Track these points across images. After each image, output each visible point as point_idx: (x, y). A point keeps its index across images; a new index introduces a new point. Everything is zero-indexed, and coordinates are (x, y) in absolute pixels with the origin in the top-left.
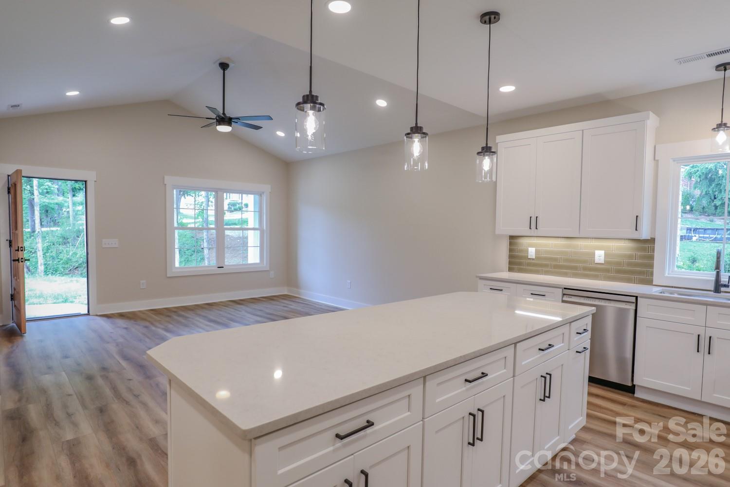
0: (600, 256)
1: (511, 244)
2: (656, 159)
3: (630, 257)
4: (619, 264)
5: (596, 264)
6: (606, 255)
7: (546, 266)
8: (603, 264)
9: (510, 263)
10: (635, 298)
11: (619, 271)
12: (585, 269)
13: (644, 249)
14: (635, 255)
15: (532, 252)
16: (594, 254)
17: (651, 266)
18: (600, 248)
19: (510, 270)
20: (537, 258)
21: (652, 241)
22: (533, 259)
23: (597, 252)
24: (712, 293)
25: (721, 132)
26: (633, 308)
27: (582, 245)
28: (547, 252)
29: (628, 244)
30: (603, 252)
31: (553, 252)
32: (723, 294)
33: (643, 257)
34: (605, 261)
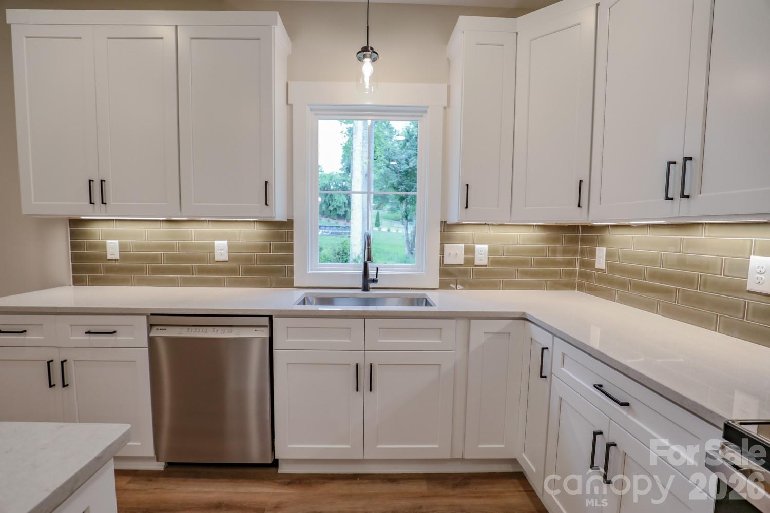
0: (221, 249)
1: (73, 235)
2: (289, 102)
3: (264, 248)
4: (248, 259)
5: (217, 261)
6: (230, 247)
7: (140, 270)
8: (227, 261)
9: (75, 269)
10: (268, 318)
11: (249, 271)
12: (201, 271)
13: (280, 237)
14: (269, 245)
15: (113, 249)
16: (213, 246)
17: (290, 260)
18: (221, 237)
19: (77, 281)
20: (123, 258)
21: (289, 223)
22: (115, 260)
23: (217, 242)
24: (360, 292)
25: (367, 61)
26: (267, 335)
27: (194, 234)
28: (140, 247)
29: (259, 230)
30: (225, 242)
31: (149, 247)
32: (372, 292)
33: (280, 248)
34: (229, 256)
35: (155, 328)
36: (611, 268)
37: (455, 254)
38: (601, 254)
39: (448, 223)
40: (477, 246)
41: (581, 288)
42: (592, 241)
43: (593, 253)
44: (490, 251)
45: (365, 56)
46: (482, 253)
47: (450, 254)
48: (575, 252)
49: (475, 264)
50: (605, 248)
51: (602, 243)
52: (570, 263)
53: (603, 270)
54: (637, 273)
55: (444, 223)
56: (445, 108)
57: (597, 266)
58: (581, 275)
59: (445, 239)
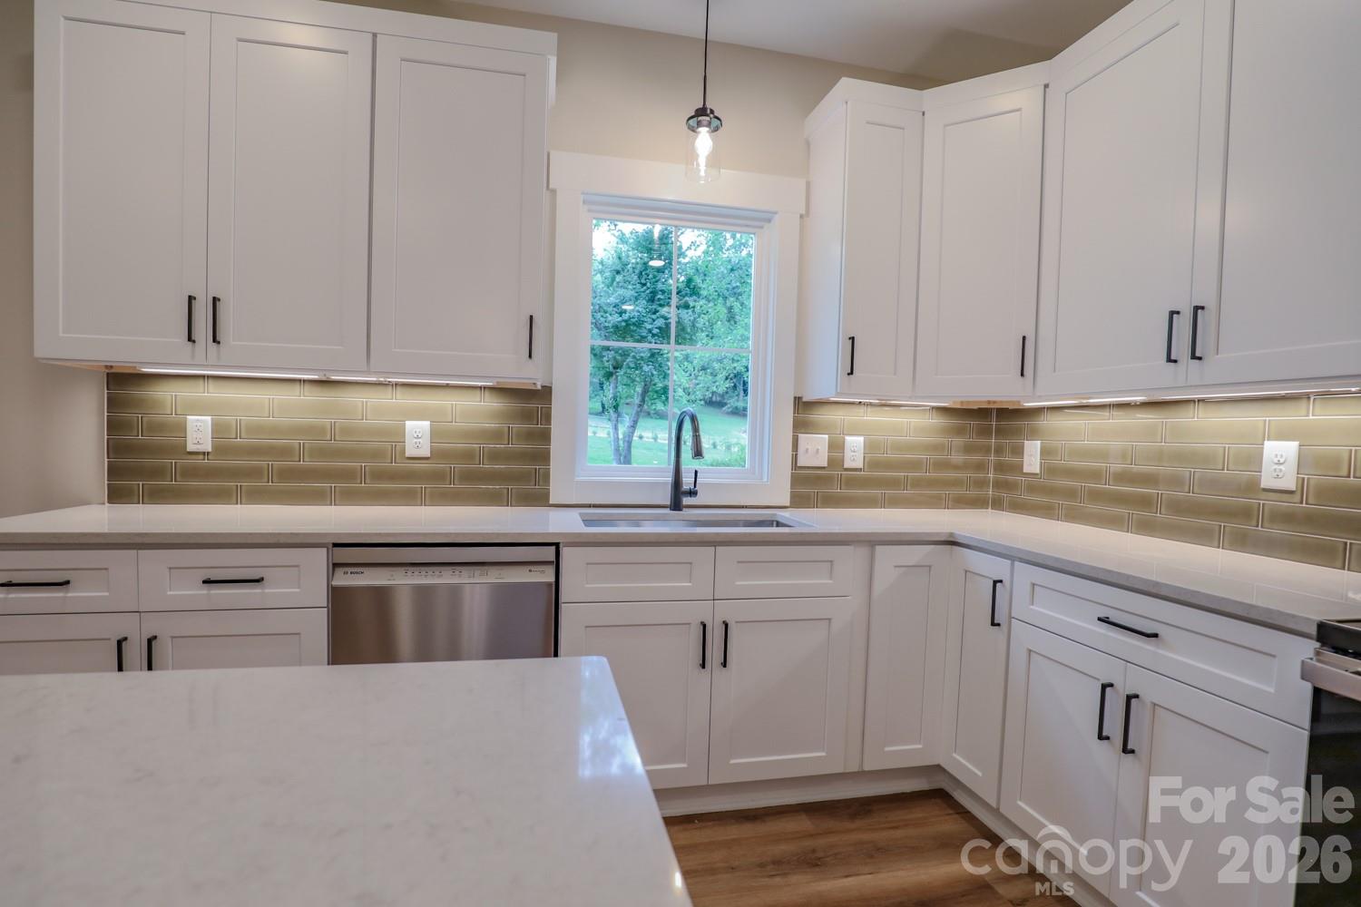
0: (418, 436)
1: (113, 403)
2: (551, 186)
3: (496, 435)
4: (468, 456)
5: (409, 458)
6: (434, 433)
7: (254, 473)
8: (426, 458)
9: (113, 471)
10: (553, 548)
11: (468, 477)
12: (379, 475)
13: (526, 416)
14: (506, 429)
15: (199, 432)
16: (402, 431)
17: (544, 457)
18: (418, 415)
19: (117, 495)
20: (220, 449)
21: (545, 394)
22: (204, 453)
23: (409, 424)
24: (667, 511)
25: (704, 131)
26: (552, 579)
27: (365, 407)
28: (256, 429)
29: (492, 403)
30: (426, 424)
31: (275, 430)
32: (686, 512)
33: (528, 436)
34: (432, 449)
35: (339, 571)
36: (1049, 470)
37: (815, 449)
38: (1033, 450)
39: (804, 400)
40: (848, 439)
41: (997, 504)
42: (1017, 432)
43: (1019, 451)
44: (868, 447)
45: (699, 124)
46: (855, 450)
47: (807, 449)
48: (987, 450)
49: (845, 466)
50: (1039, 442)
51: (1034, 434)
52: (980, 467)
53: (1037, 474)
54: (1095, 475)
55: (798, 400)
56: (801, 216)
57: (1027, 469)
58: (997, 484)
59: (801, 426)
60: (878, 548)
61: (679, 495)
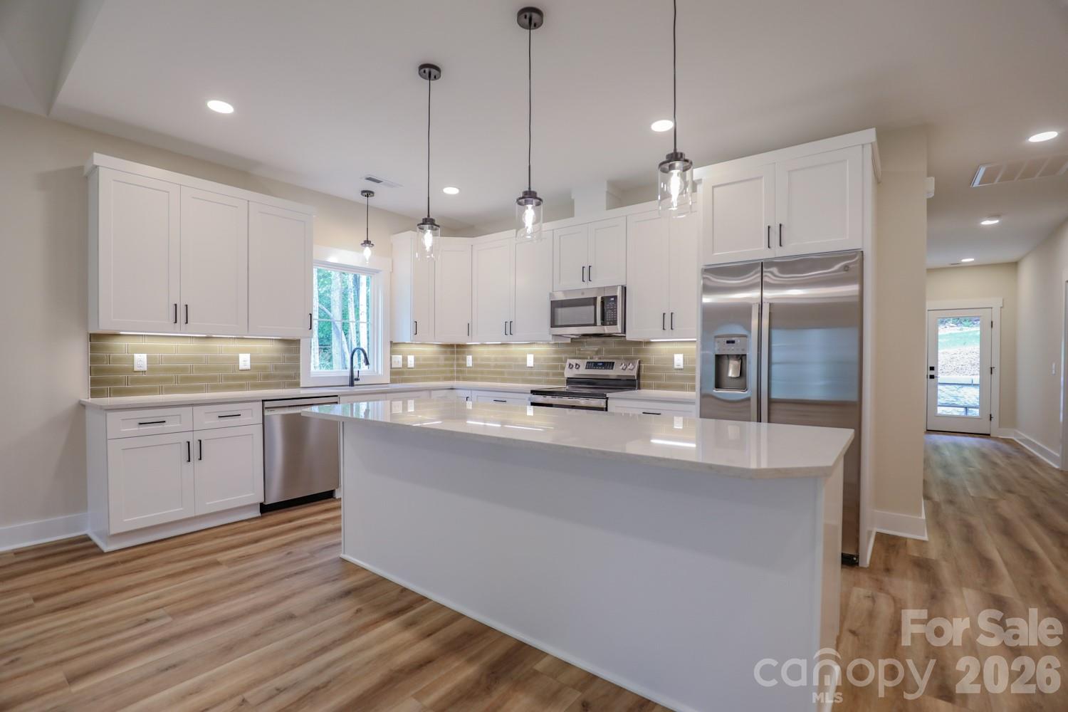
0: (245, 361)
1: (93, 348)
3: (277, 359)
4: (265, 368)
5: (241, 370)
6: (252, 359)
7: (168, 380)
8: (248, 370)
9: (93, 382)
10: (336, 397)
11: (266, 377)
12: (227, 378)
13: (290, 351)
14: (282, 357)
15: (141, 361)
16: (237, 359)
18: (245, 351)
19: (96, 393)
20: (150, 369)
21: (297, 341)
22: (143, 371)
23: (241, 356)
25: (367, 248)
27: (222, 348)
28: (170, 359)
29: (276, 346)
30: (248, 355)
31: (179, 360)
32: (356, 387)
33: (290, 359)
34: (251, 365)
35: (266, 410)
36: (475, 365)
37: (398, 359)
38: (469, 358)
39: (394, 342)
40: (409, 357)
41: (458, 379)
42: (464, 353)
43: (465, 359)
44: (416, 359)
45: (366, 246)
46: (411, 361)
47: (395, 361)
48: (454, 359)
49: (408, 367)
50: (471, 356)
51: (469, 354)
52: (452, 365)
53: (471, 367)
54: (489, 366)
55: (391, 342)
57: (468, 365)
58: (458, 372)
59: (392, 352)
60: (433, 392)
61: (352, 381)
